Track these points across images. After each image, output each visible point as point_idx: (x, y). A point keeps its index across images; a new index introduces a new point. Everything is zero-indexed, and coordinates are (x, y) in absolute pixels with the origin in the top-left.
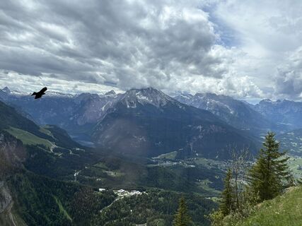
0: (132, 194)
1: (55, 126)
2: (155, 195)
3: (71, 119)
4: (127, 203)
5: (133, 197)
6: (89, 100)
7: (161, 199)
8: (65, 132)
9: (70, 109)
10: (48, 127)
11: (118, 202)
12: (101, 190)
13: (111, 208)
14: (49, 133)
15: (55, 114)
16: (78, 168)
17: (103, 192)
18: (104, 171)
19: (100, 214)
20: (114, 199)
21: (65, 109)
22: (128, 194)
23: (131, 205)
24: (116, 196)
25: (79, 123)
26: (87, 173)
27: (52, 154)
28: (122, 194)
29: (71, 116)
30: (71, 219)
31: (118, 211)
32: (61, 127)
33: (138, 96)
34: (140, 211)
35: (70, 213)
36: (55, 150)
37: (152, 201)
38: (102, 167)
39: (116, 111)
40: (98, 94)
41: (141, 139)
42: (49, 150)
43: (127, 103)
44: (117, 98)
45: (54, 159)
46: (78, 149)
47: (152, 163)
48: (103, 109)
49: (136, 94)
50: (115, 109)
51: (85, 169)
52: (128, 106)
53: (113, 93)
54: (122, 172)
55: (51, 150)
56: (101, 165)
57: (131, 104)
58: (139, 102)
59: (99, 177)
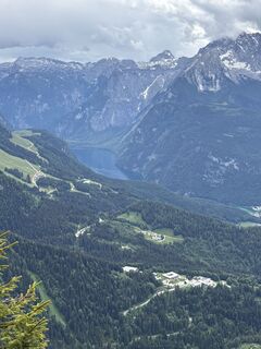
0: (195, 283)
1: (44, 133)
2: (247, 289)
3: (78, 117)
4: (182, 303)
5: (195, 291)
6: (115, 74)
8: (64, 144)
9: (76, 94)
10: (30, 134)
11: (161, 298)
12: (127, 269)
13: (146, 309)
14: (30, 147)
15: (45, 105)
16: (83, 221)
17: (131, 274)
18: (138, 230)
19: (122, 320)
20: (153, 292)
22: (185, 283)
23: (190, 308)
24: (159, 284)
25: (95, 127)
26: (103, 232)
27: (34, 190)
28: (171, 281)
29: (78, 111)
30: (63, 323)
31: (162, 318)
32: (58, 135)
34: (210, 323)
35: (62, 311)
36: (41, 182)
37: (241, 303)
38: (135, 221)
39: (173, 98)
40: (136, 61)
41: (227, 164)
42: (30, 182)
43: (199, 79)
44: (177, 68)
45: (37, 199)
46: (88, 182)
47: (253, 220)
48: (145, 94)
49: (222, 57)
50: (170, 95)
51: (98, 224)
52: (201, 88)
53: (167, 57)
54: (176, 234)
55: (34, 182)
56: (132, 217)
57: (208, 81)
58: (227, 75)
59: (127, 241)
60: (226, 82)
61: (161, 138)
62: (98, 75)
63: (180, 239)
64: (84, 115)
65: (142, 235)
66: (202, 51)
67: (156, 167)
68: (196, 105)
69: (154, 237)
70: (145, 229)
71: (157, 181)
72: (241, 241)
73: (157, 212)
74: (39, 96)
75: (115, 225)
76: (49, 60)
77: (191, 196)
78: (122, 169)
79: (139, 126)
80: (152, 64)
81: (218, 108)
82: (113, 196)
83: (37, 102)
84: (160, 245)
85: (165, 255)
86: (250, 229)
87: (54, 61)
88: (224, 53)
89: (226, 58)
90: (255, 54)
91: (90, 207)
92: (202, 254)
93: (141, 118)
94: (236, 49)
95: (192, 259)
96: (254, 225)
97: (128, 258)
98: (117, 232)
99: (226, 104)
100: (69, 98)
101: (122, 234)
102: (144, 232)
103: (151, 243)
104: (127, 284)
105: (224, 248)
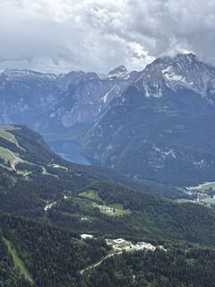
0: (138, 247)
2: (179, 252)
3: (52, 115)
4: (128, 263)
5: (138, 254)
6: (82, 84)
7: (191, 261)
8: (40, 137)
9: (51, 98)
10: (12, 128)
11: (111, 260)
12: (84, 236)
13: (98, 269)
14: (12, 139)
15: (26, 107)
16: (51, 198)
17: (87, 240)
18: (95, 205)
19: (79, 278)
20: (104, 255)
21: (42, 99)
22: (130, 247)
23: (134, 268)
24: (109, 248)
25: (65, 124)
26: (67, 206)
27: (13, 173)
28: (119, 245)
29: (51, 111)
30: (31, 280)
31: (111, 276)
32: (36, 130)
33: (167, 76)
34: (150, 279)
35: (30, 270)
36: (19, 166)
37: (174, 263)
38: (93, 198)
39: (126, 102)
40: (98, 74)
41: (167, 154)
42: (10, 167)
43: (146, 88)
44: (129, 79)
45: (15, 180)
46: (57, 166)
47: (186, 197)
48: (105, 99)
49: (163, 72)
50: (124, 100)
51: (63, 200)
52: (148, 95)
53: (122, 71)
54: (125, 208)
55: (13, 166)
56: (91, 195)
57: (153, 90)
58: (167, 85)
59: (86, 214)
60: (167, 90)
61: (116, 133)
62: (68, 83)
63: (128, 212)
64: (57, 114)
65: (98, 209)
66: (148, 66)
67: (112, 155)
68: (143, 107)
69: (108, 210)
70: (100, 204)
71: (113, 166)
72: (176, 213)
73: (111, 191)
74: (21, 99)
75: (76, 201)
76: (30, 71)
77: (139, 178)
78: (86, 157)
79: (99, 123)
80: (111, 76)
81: (161, 110)
82: (76, 178)
83: (19, 104)
84: (112, 217)
85: (115, 224)
86: (183, 204)
87: (34, 72)
88: (166, 68)
89: (167, 72)
90: (189, 69)
91: (58, 186)
92: (145, 224)
93: (101, 117)
94: (174, 65)
95: (137, 228)
96: (187, 201)
97: (86, 227)
98: (78, 206)
99: (166, 107)
100: (45, 101)
101: (82, 208)
102: (100, 207)
103: (105, 215)
104: (84, 248)
105: (162, 219)
